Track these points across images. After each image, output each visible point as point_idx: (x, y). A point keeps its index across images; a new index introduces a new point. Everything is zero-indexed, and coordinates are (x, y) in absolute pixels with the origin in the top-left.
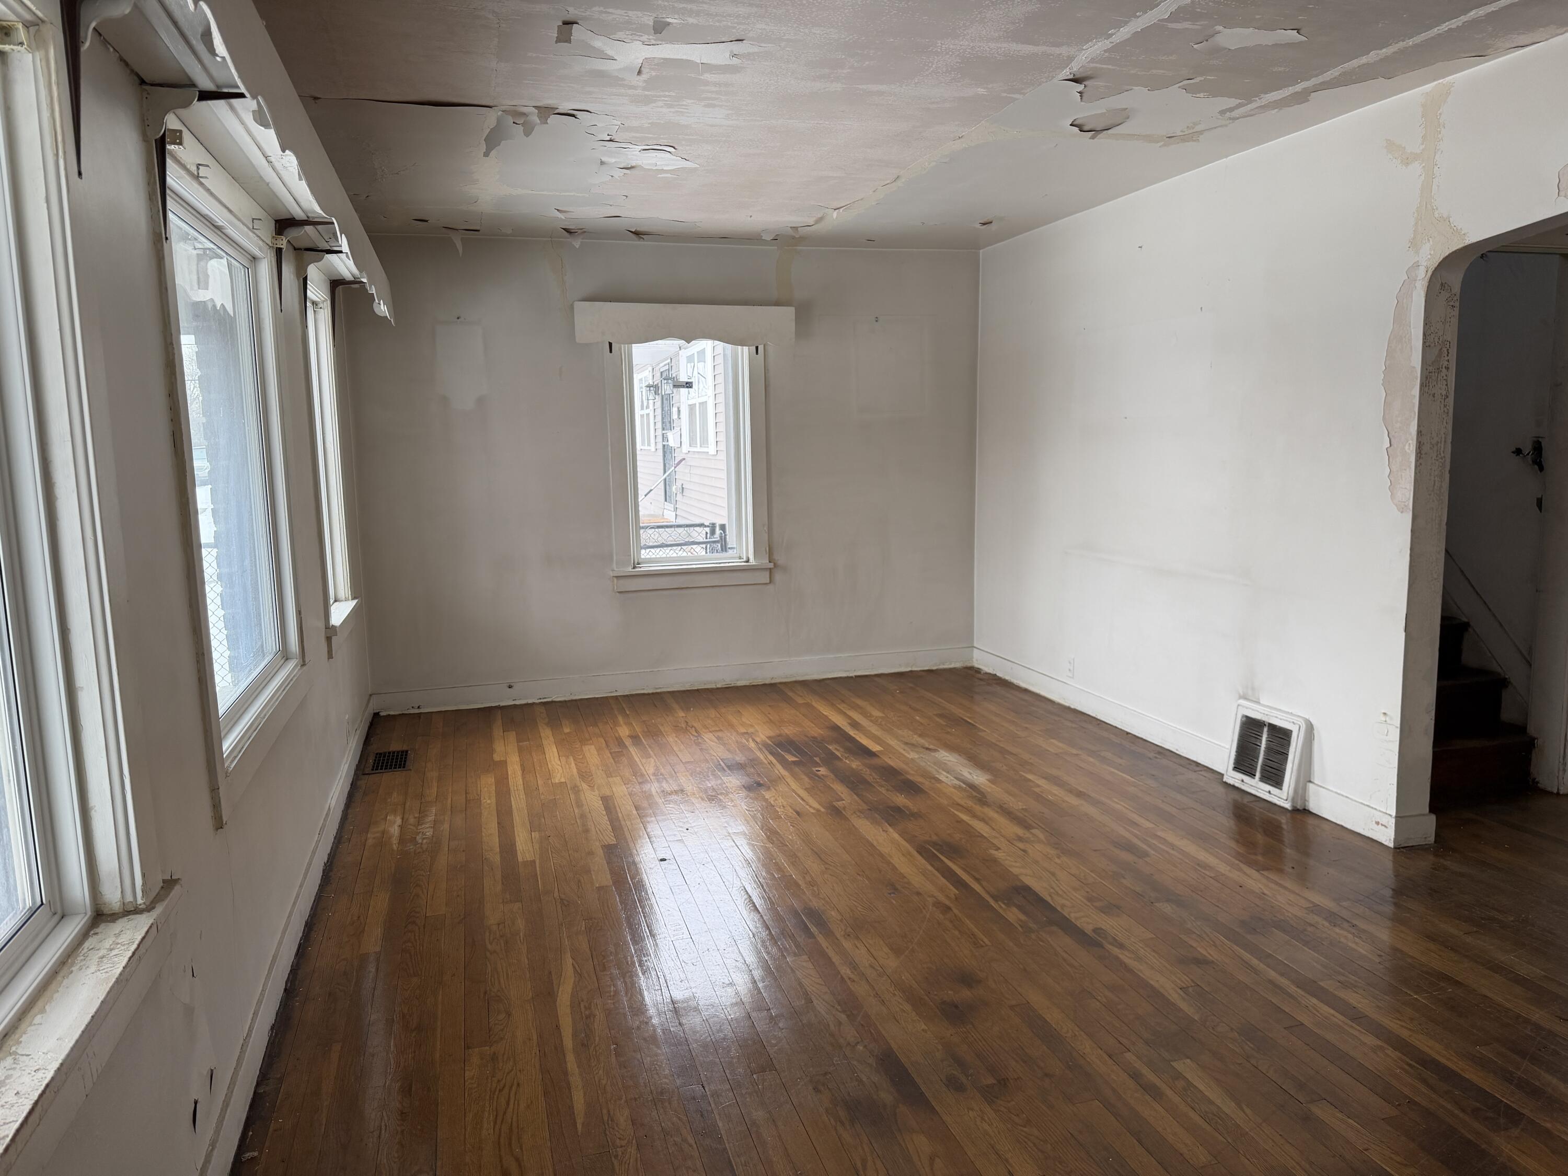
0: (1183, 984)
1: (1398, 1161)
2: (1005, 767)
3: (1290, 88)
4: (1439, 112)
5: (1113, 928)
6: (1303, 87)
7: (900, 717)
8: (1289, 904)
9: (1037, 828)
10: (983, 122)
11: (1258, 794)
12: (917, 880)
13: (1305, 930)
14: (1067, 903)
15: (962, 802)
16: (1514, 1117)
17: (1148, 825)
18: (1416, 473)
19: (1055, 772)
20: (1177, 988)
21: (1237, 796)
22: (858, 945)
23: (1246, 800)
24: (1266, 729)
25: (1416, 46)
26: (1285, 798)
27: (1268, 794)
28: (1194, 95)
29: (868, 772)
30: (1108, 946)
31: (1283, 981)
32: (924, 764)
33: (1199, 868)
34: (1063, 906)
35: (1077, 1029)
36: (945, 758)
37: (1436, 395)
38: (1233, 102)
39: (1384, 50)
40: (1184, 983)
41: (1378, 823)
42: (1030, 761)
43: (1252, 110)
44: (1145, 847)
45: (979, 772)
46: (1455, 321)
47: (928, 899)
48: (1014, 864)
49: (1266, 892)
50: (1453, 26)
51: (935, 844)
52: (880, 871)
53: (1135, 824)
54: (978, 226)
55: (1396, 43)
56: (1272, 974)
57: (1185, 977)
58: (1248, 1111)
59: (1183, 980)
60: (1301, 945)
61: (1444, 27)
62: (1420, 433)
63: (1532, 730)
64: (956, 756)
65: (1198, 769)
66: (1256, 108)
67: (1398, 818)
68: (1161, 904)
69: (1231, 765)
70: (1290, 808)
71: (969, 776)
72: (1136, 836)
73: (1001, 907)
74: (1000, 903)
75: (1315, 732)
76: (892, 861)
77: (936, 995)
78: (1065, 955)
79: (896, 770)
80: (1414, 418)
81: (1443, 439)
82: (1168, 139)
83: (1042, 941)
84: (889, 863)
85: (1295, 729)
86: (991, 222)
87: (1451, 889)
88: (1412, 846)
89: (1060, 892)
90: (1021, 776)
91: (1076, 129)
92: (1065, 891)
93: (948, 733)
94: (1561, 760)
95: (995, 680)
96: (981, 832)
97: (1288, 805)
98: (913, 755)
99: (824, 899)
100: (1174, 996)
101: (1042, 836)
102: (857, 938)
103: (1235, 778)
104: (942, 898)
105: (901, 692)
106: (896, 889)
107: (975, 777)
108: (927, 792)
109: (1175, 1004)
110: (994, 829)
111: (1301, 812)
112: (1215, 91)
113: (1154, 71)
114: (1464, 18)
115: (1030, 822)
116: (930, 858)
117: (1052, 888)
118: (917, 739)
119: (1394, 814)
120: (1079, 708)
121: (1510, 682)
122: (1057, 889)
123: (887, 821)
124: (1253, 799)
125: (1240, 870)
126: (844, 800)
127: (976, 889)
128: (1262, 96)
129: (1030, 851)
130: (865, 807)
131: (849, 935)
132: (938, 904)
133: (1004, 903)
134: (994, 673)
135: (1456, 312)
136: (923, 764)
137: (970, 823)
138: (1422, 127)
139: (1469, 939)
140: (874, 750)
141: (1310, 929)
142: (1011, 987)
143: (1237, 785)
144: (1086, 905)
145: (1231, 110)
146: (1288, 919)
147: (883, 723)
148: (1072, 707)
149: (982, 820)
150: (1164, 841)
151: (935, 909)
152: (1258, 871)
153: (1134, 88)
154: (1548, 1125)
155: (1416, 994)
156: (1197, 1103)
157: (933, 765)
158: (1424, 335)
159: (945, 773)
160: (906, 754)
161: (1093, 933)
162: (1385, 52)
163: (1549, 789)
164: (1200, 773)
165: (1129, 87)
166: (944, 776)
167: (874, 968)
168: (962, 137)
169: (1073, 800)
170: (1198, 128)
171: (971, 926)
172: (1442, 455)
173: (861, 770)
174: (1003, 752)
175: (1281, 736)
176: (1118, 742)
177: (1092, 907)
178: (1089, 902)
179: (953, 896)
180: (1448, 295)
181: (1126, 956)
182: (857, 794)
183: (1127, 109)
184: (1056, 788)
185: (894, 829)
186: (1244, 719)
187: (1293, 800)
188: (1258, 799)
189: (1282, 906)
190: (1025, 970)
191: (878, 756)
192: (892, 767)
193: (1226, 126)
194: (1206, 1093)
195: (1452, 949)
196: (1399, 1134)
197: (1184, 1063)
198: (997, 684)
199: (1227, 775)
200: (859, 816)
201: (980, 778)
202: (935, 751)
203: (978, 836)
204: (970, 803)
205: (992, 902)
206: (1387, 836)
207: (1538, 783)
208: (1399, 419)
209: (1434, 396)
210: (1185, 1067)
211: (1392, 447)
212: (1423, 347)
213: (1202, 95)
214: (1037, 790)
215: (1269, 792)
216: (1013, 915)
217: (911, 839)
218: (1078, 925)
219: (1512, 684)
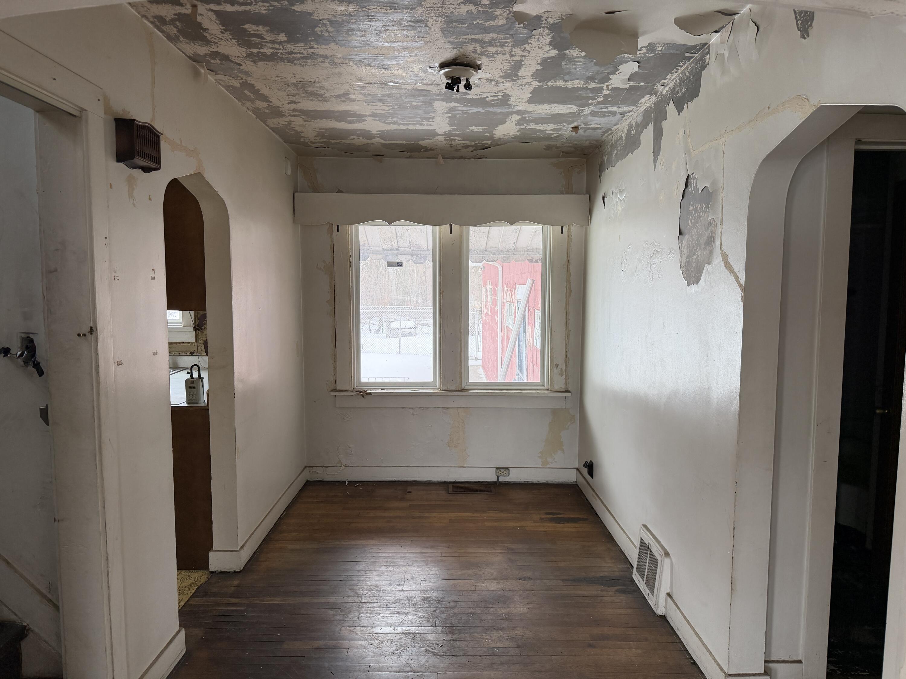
121: (29, 630)
219: (32, 631)
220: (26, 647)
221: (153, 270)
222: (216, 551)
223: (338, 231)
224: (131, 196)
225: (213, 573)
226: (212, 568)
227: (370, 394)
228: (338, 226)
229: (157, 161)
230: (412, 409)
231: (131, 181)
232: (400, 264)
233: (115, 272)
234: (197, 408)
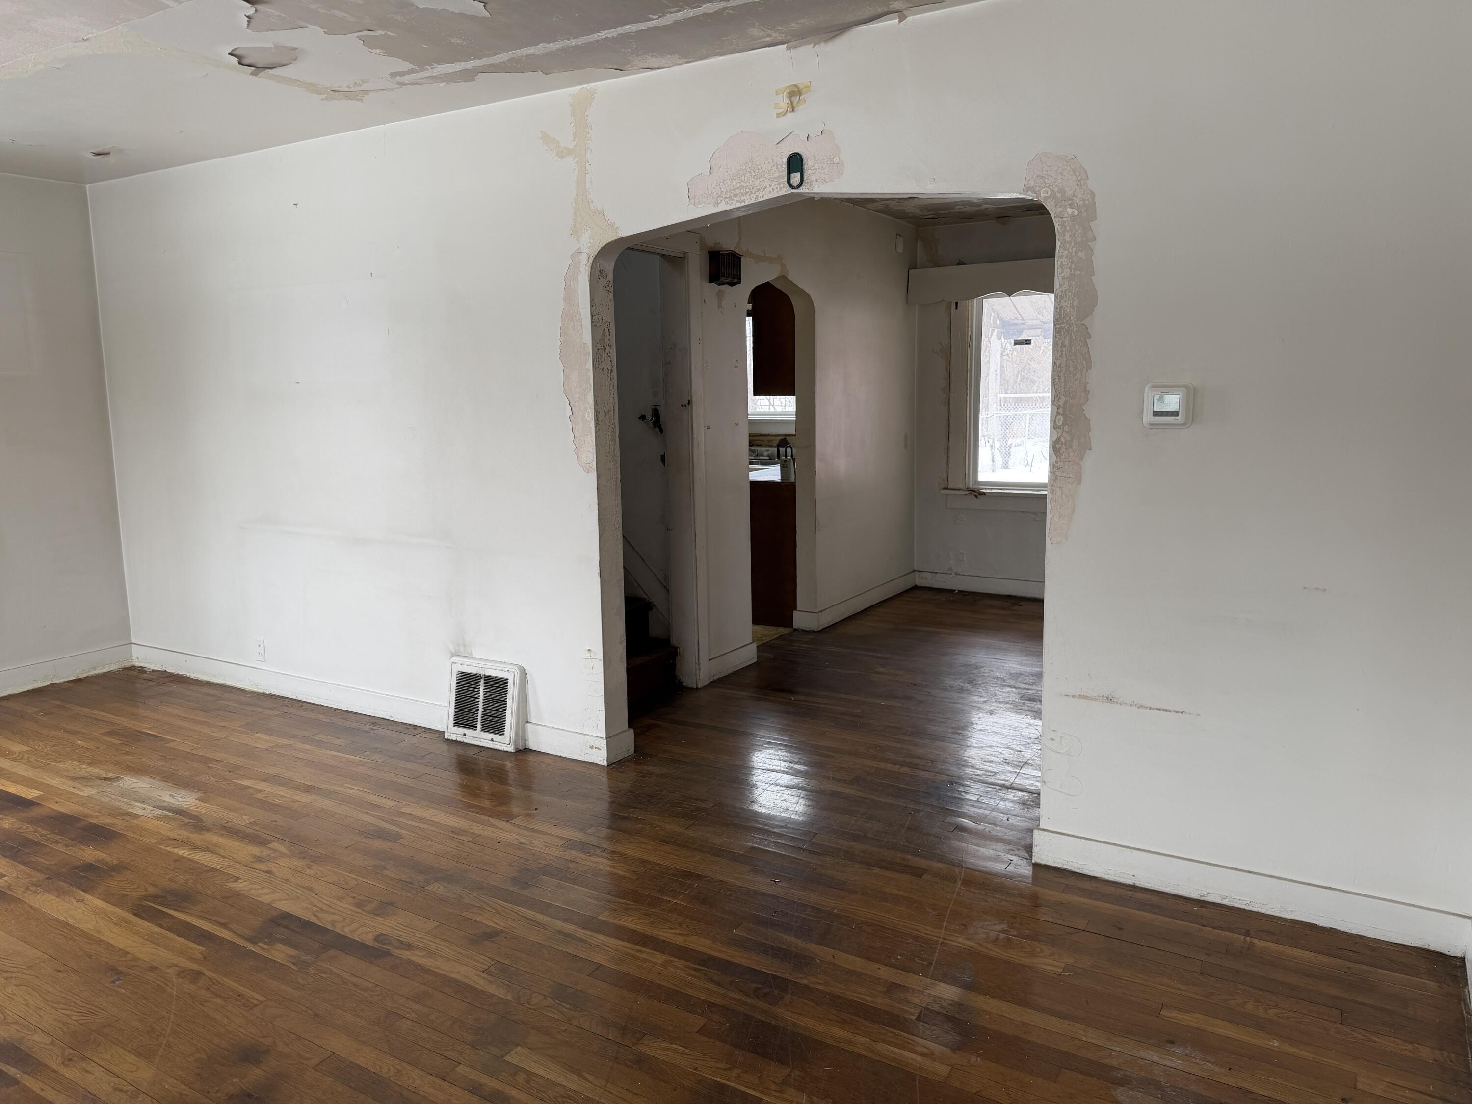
0: (484, 967)
1: (723, 1067)
2: (213, 779)
3: (463, 64)
4: (586, 114)
5: (394, 929)
6: (474, 64)
7: (54, 745)
8: (546, 847)
9: (274, 841)
10: (119, 26)
11: (481, 744)
12: (145, 952)
13: (569, 868)
14: (336, 918)
15: (174, 834)
16: (781, 984)
17: (389, 803)
18: (596, 438)
19: (272, 771)
20: (479, 973)
21: (460, 750)
22: (89, 1069)
23: (471, 752)
24: (482, 681)
25: (576, 47)
26: (508, 743)
27: (491, 742)
28: (370, 50)
29: (31, 828)
30: (397, 952)
31: (570, 928)
32: (108, 799)
33: (455, 836)
34: (333, 923)
35: (397, 1061)
36: (133, 786)
37: (604, 369)
38: (407, 66)
39: (552, 44)
40: (485, 964)
41: (592, 747)
42: (240, 764)
43: (421, 79)
44: (395, 828)
45: (183, 792)
46: (611, 304)
47: (168, 971)
48: (261, 891)
49: (523, 841)
50: (610, 36)
51: (155, 898)
52: (90, 957)
53: (379, 806)
54: (91, 156)
55: (562, 40)
56: (558, 924)
57: (482, 957)
58: (590, 1078)
59: (482, 961)
60: (571, 885)
61: (603, 35)
62: (596, 402)
63: (674, 641)
64: (148, 779)
65: (416, 732)
66: (427, 77)
67: (608, 739)
68: (432, 886)
69: (452, 721)
70: (513, 751)
71: (172, 801)
72: (382, 819)
73: (263, 949)
74: (260, 944)
75: (528, 676)
76: (102, 938)
77: (217, 1092)
78: (355, 980)
79: (70, 816)
80: (590, 390)
81: (612, 408)
82: (332, 92)
83: (325, 973)
84: (99, 942)
85: (509, 676)
86: (109, 153)
87: (661, 791)
88: (620, 760)
89: (325, 908)
90: (236, 785)
91: (235, 60)
92: (330, 904)
93: (127, 753)
94: (697, 662)
95: (167, 677)
96: (210, 864)
97: (511, 749)
98: (88, 792)
99: (16, 1023)
100: (480, 982)
101: (282, 849)
102: (84, 1058)
103: (456, 733)
104: (185, 963)
105: (45, 714)
106: (119, 973)
107: (180, 800)
108: (121, 834)
109: (483, 991)
110: (224, 857)
111: (523, 752)
112: (390, 51)
113: (336, 12)
114: (620, 30)
115: (264, 836)
116: (154, 916)
117: (315, 906)
118: (86, 770)
119: (604, 736)
120: (276, 692)
121: (653, 605)
122: (320, 905)
123: (80, 887)
124: (476, 750)
125: (492, 826)
126: (5, 876)
127: (225, 937)
128: (435, 65)
129: (274, 870)
130: (41, 876)
131: (70, 1060)
132: (183, 973)
133: (265, 943)
134: (164, 669)
135: (612, 297)
136: (105, 800)
137: (193, 857)
138: (572, 124)
139: (691, 833)
140: (30, 797)
141: (572, 865)
142: (307, 1042)
143: (459, 740)
144: (357, 912)
145: (402, 74)
146: (551, 862)
147: (32, 759)
148: (267, 692)
149: (207, 850)
150: (413, 817)
151: (180, 980)
152: (508, 821)
153: (310, 26)
154: (805, 982)
155: (674, 899)
156: (544, 1092)
157: (120, 799)
158: (592, 315)
159: (140, 804)
160: (79, 793)
161: (376, 943)
162: (553, 46)
163: (690, 686)
164: (420, 735)
165: (302, 23)
166: (138, 809)
167: (121, 1090)
168: (87, 40)
169: (305, 798)
170: (365, 87)
171: (234, 985)
172: (613, 422)
173: (20, 828)
174: (204, 760)
175: (498, 686)
176: (328, 721)
177: (364, 913)
178: (359, 908)
179: (199, 956)
180: (605, 281)
181: (418, 956)
182: (23, 863)
183: (297, 48)
184: (281, 788)
185: (93, 895)
186: (460, 675)
187: (515, 742)
188: (482, 749)
189: (541, 851)
190: (316, 1015)
191: (39, 804)
192: (64, 814)
193: (393, 90)
194: (548, 1077)
195: (683, 846)
196: (713, 1040)
197: (516, 1053)
198: (171, 682)
199: (448, 732)
200: (35, 892)
201: (187, 800)
202: (117, 779)
203: (207, 871)
204: (184, 834)
205: (251, 947)
206: (600, 757)
207: (682, 682)
208: (578, 390)
209: (602, 370)
210: (518, 1057)
211: (574, 415)
212: (592, 326)
213: (377, 51)
214: (260, 796)
215: (492, 740)
216: (280, 953)
217: (120, 901)
218: (358, 939)
219: (655, 606)
220: (652, 615)
221: (737, 360)
222: (799, 611)
223: (957, 308)
224: (720, 306)
225: (796, 630)
226: (795, 625)
227: (984, 493)
228: (957, 303)
229: (739, 278)
230: (1034, 513)
231: (720, 296)
232: (1028, 342)
233: (707, 363)
234: (787, 484)
